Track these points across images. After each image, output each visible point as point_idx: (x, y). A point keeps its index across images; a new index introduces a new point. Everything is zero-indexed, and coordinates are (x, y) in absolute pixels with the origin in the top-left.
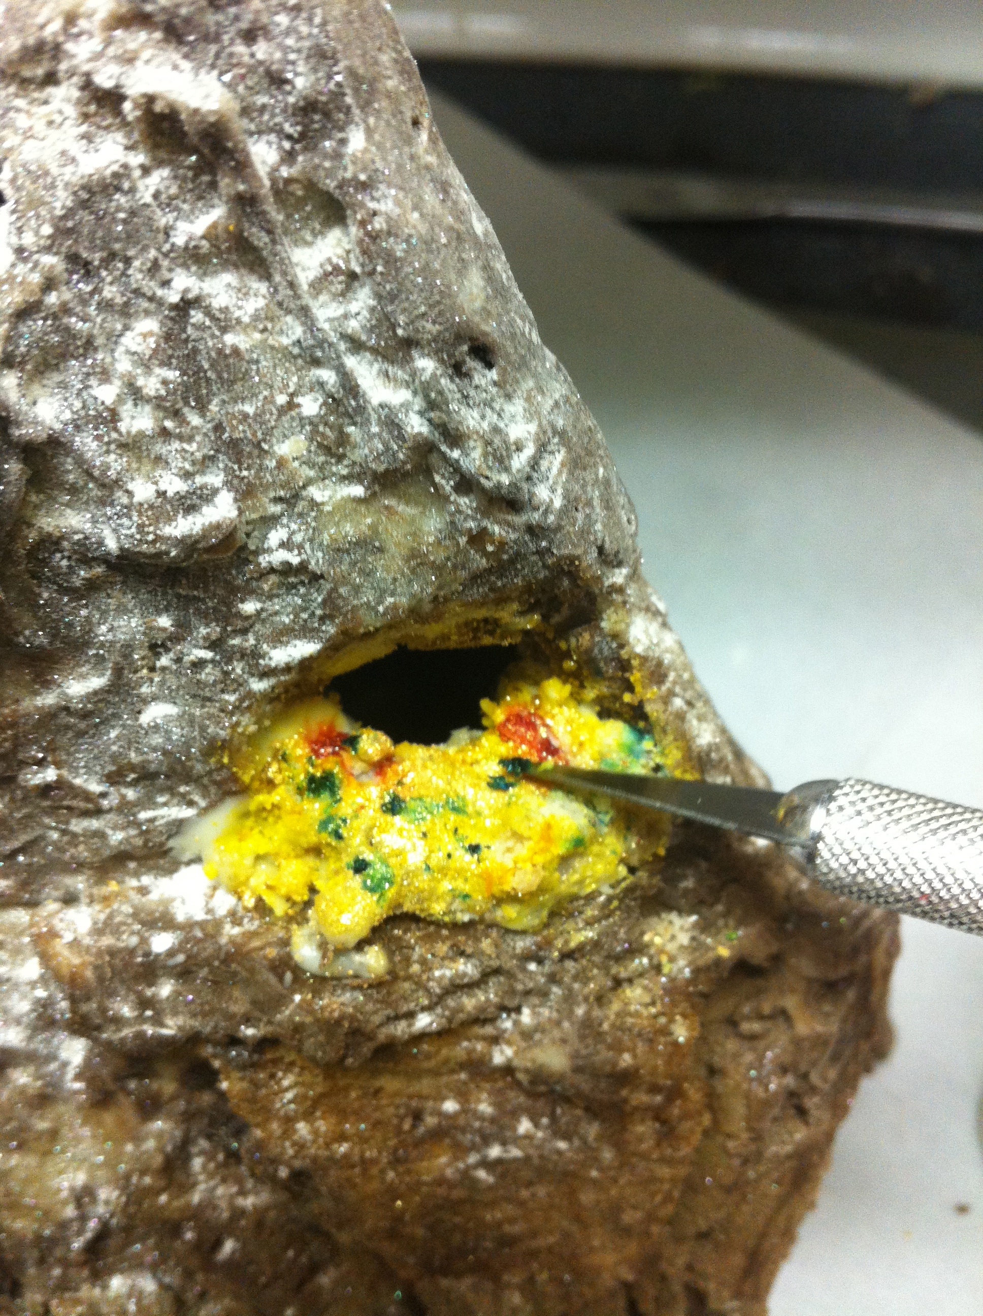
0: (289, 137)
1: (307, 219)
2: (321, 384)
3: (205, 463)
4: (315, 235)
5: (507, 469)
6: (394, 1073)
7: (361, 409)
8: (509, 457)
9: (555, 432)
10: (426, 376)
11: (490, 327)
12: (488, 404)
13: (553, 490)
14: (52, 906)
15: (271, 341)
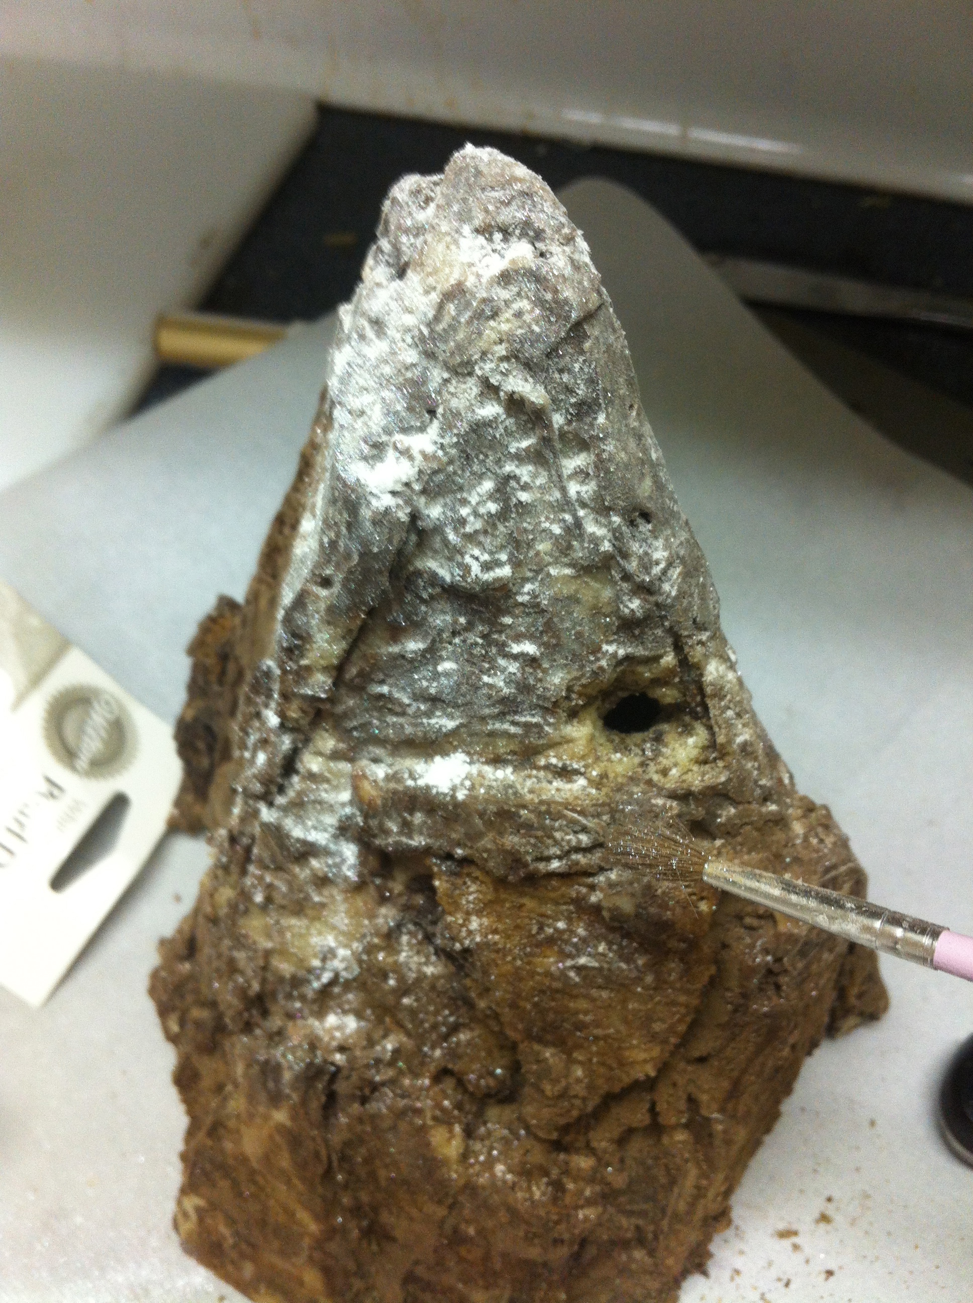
0: (571, 414)
1: (571, 448)
2: (564, 521)
3: (502, 547)
4: (574, 454)
5: (649, 574)
6: (532, 897)
7: (581, 535)
8: (651, 568)
9: (678, 557)
10: (615, 526)
11: (650, 506)
12: (645, 540)
13: (672, 586)
14: (364, 762)
15: (545, 498)
